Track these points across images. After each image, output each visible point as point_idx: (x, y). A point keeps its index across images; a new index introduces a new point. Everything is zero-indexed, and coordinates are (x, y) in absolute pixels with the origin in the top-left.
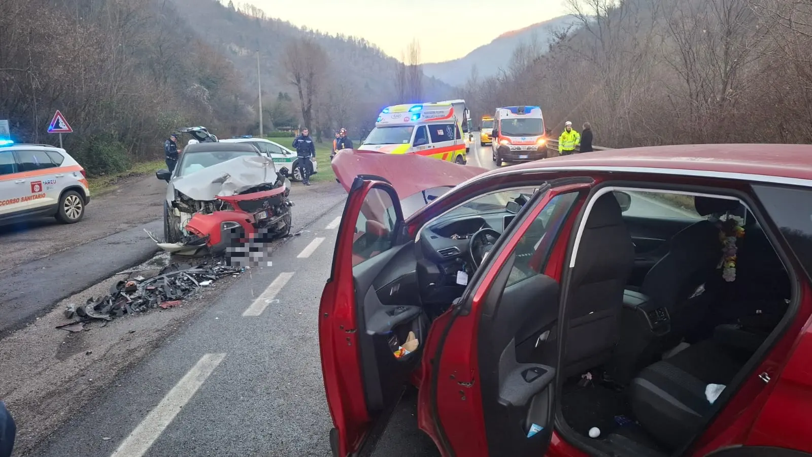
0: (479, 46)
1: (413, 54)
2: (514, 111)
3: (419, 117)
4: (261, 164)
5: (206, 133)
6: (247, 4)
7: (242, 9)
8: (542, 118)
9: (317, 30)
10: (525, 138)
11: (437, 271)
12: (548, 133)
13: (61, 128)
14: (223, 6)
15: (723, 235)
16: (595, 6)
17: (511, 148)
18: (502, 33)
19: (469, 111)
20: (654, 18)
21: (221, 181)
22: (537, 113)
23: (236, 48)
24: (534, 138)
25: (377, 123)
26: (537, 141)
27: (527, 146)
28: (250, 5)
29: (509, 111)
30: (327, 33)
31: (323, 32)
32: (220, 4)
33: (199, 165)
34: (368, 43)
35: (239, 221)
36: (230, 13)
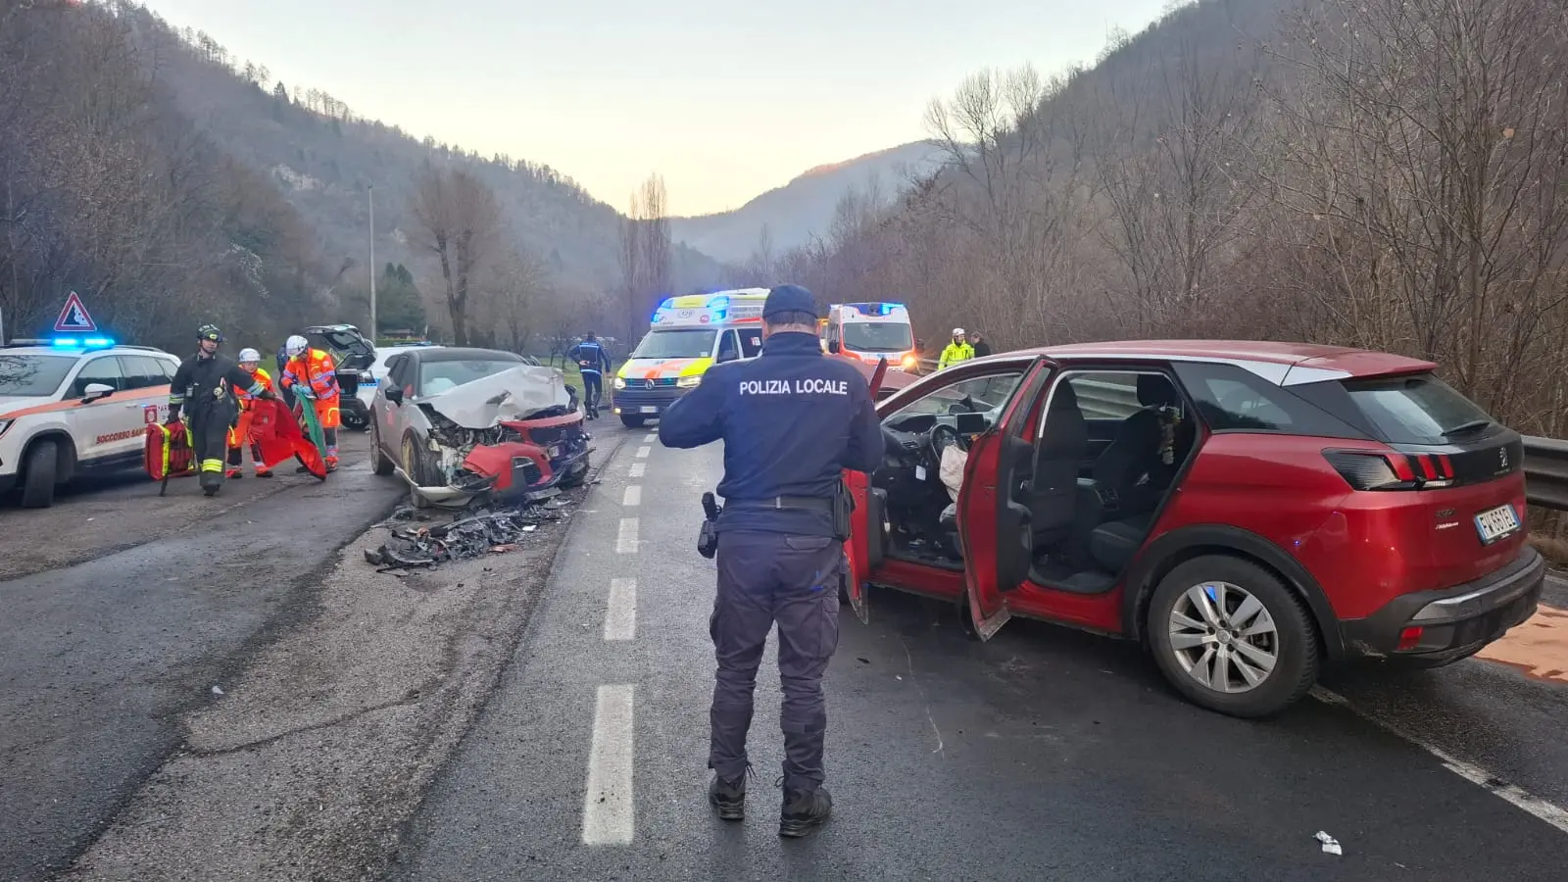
1: (653, 201)
2: (863, 311)
3: (724, 316)
4: (546, 379)
5: (356, 336)
6: (315, 90)
7: (303, 99)
8: (909, 323)
9: (456, 147)
11: (898, 465)
12: (920, 348)
13: (78, 323)
14: (265, 92)
15: (1161, 422)
16: (977, 132)
18: (809, 169)
20: (1078, 157)
21: (497, 400)
22: (897, 314)
23: (290, 175)
24: (897, 356)
25: (653, 324)
26: (902, 360)
28: (321, 93)
29: (855, 311)
30: (476, 152)
31: (467, 149)
32: (259, 88)
33: (446, 379)
34: (557, 175)
35: (532, 455)
36: (279, 107)
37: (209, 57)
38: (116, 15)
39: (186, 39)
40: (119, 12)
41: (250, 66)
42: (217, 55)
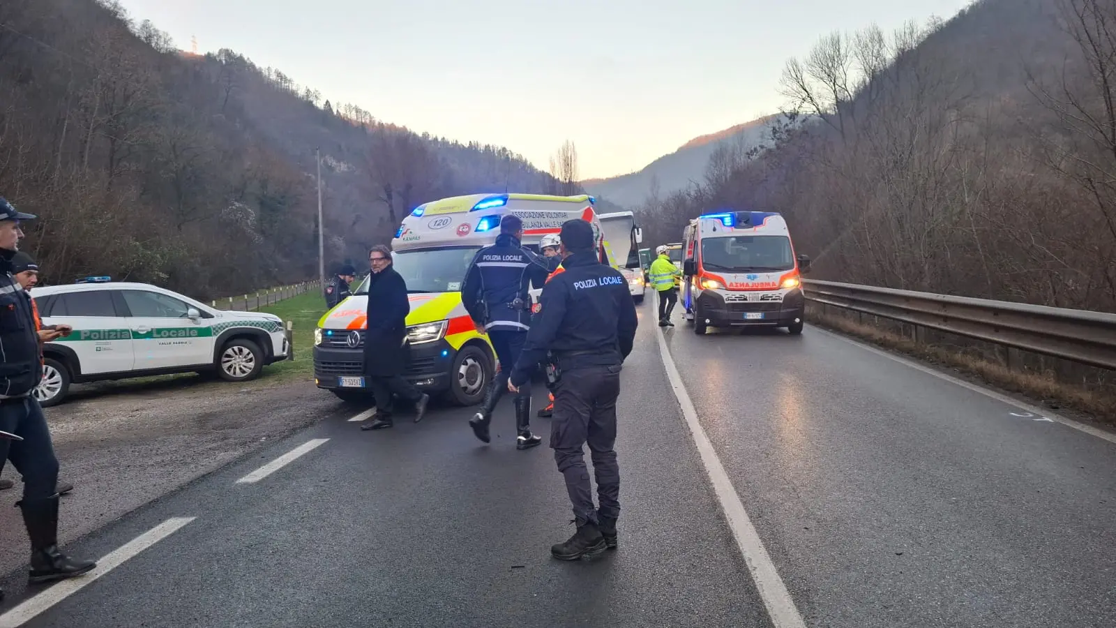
0: (661, 156)
1: (568, 163)
6: (349, 105)
7: (342, 112)
8: (788, 235)
9: (444, 138)
10: (755, 277)
14: (317, 108)
17: (725, 297)
18: (691, 139)
19: (640, 230)
22: (775, 225)
23: (332, 162)
24: (774, 277)
25: (396, 241)
26: (780, 283)
27: (761, 293)
28: (354, 106)
30: (456, 141)
31: (451, 139)
32: (313, 105)
34: (512, 153)
36: (327, 117)
37: (281, 86)
38: (224, 62)
39: (267, 74)
40: (225, 60)
41: (308, 90)
42: (287, 84)
